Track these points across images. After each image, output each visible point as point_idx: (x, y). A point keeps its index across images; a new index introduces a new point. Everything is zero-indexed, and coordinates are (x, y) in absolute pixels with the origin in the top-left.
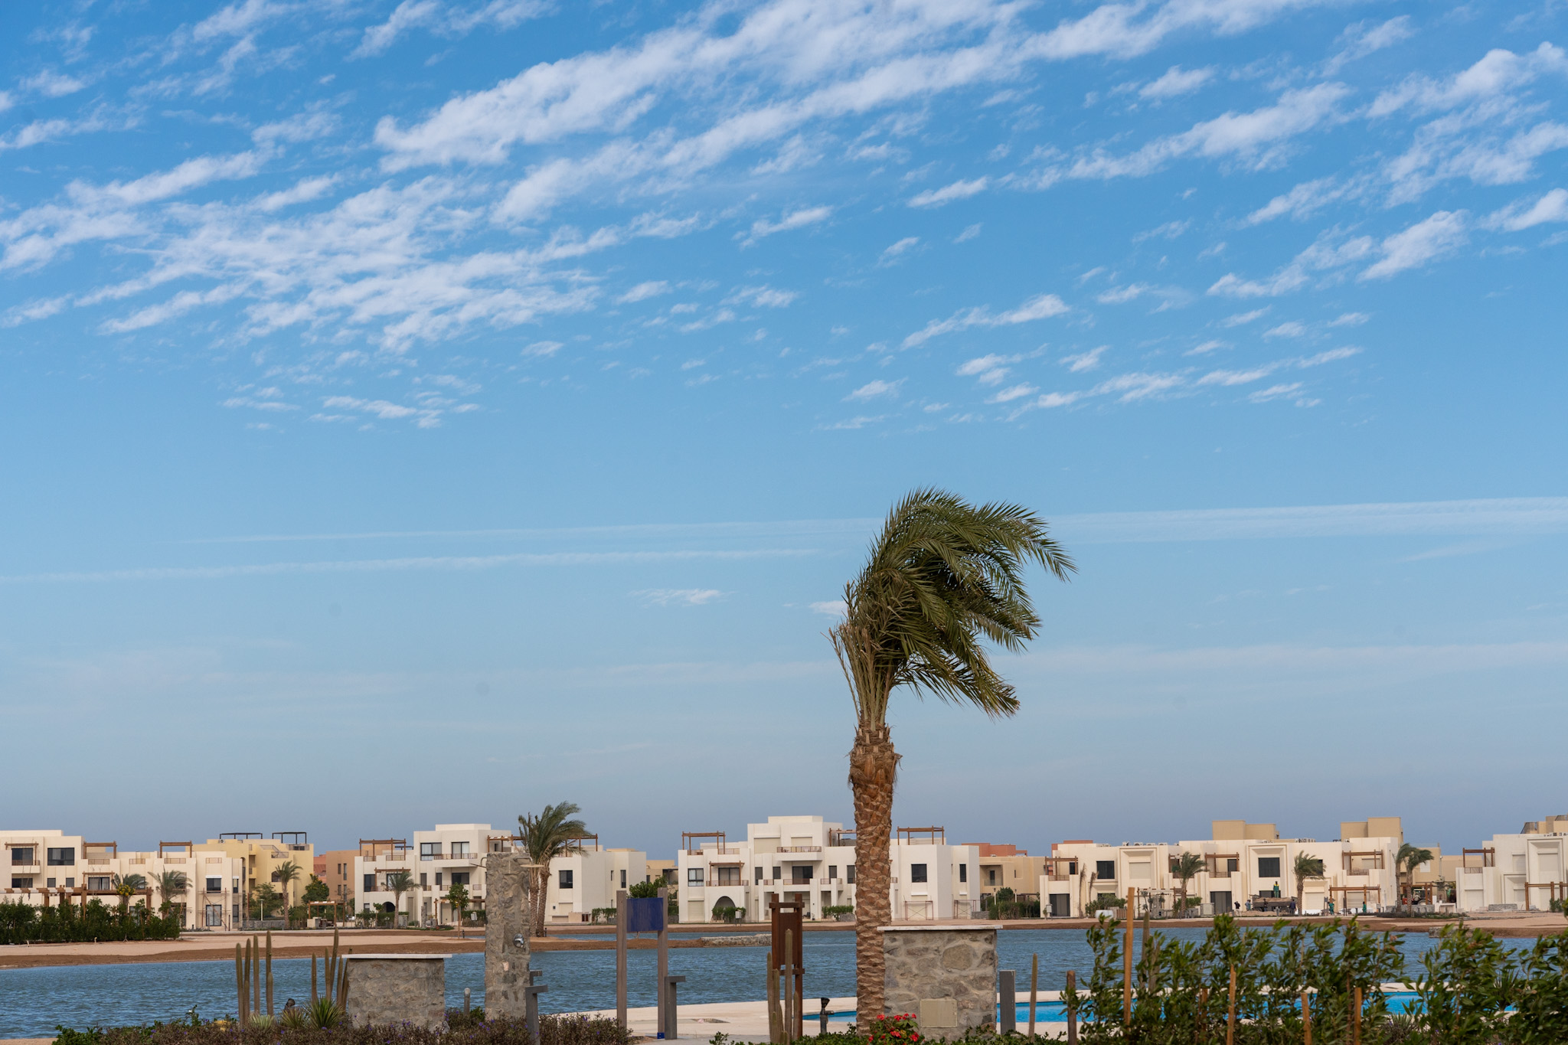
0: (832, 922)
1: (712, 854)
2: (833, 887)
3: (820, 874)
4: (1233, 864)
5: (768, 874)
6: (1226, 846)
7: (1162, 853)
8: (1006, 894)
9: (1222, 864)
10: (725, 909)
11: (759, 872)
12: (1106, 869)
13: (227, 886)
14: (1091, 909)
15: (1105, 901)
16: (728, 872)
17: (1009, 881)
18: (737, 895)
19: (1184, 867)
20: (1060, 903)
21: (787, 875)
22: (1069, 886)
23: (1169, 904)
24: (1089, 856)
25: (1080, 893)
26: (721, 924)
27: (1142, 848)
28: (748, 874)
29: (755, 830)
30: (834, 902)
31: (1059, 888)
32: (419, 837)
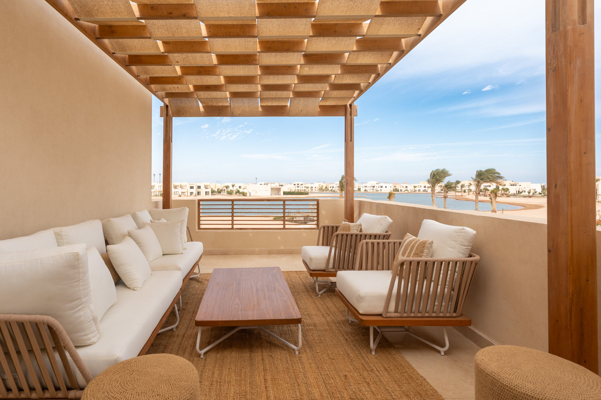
0: (376, 192)
1: (364, 185)
2: (377, 188)
3: (375, 187)
4: (421, 187)
5: (370, 187)
6: (420, 185)
7: (413, 185)
8: (396, 189)
9: (420, 187)
10: (365, 190)
11: (369, 187)
12: (406, 187)
13: (317, 187)
14: (404, 191)
15: (406, 190)
16: (366, 187)
17: (397, 187)
18: (367, 189)
19: (415, 187)
20: (401, 190)
21: (372, 187)
22: (402, 189)
23: (413, 190)
24: (405, 186)
25: (404, 189)
26: (365, 192)
27: (411, 185)
28: (368, 187)
29: (368, 182)
30: (377, 190)
31: (401, 189)
32: (335, 183)
